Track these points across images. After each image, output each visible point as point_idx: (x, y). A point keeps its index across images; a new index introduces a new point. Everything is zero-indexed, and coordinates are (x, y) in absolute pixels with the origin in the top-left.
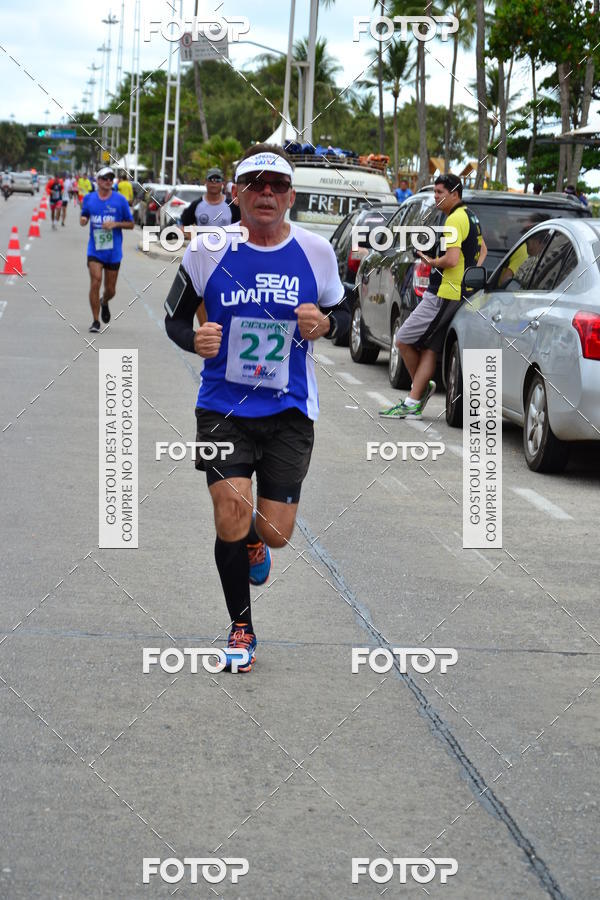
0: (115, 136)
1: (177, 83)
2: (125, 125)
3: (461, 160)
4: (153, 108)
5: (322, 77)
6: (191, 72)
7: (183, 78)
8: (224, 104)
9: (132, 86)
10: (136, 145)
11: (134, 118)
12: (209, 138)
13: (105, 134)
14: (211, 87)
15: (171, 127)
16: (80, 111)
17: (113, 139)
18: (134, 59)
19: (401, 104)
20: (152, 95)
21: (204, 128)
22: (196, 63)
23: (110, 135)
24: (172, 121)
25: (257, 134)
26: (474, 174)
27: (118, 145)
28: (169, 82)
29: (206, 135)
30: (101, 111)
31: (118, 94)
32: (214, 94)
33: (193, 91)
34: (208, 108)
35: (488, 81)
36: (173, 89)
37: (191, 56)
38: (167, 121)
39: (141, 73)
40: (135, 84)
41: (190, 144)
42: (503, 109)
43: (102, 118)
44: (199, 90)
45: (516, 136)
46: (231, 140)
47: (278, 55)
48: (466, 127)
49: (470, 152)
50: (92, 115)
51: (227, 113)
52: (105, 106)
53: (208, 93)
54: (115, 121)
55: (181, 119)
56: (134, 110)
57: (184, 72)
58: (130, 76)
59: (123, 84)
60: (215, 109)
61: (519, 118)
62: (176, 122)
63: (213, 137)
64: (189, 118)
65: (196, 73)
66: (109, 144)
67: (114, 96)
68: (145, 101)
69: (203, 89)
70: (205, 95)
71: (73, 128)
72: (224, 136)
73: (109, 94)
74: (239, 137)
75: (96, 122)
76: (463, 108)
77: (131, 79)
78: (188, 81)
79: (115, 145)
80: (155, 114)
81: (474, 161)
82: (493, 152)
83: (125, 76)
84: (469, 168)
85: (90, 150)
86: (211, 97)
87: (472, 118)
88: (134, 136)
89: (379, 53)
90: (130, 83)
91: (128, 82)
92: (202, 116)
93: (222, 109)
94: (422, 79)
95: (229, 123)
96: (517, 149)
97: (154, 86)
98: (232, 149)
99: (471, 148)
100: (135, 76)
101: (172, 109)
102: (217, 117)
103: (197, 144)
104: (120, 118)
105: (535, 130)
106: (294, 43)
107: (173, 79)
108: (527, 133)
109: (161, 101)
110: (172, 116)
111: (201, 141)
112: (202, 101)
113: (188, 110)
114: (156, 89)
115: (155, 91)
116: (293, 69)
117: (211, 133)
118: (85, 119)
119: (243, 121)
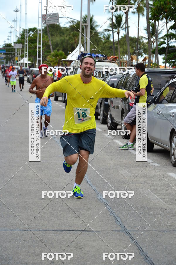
0: (20, 51)
1: (41, 32)
2: (23, 47)
3: (142, 56)
4: (33, 41)
5: (92, 28)
6: (46, 28)
7: (43, 30)
8: (58, 39)
9: (25, 34)
10: (27, 54)
11: (26, 45)
12: (53, 51)
13: (16, 51)
14: (53, 33)
15: (40, 48)
16: (7, 43)
17: (19, 52)
18: (25, 24)
19: (120, 37)
20: (32, 36)
21: (51, 47)
22: (47, 25)
23: (18, 51)
24: (40, 45)
25: (70, 49)
26: (147, 61)
27: (21, 55)
28: (38, 32)
29: (52, 50)
30: (14, 43)
31: (20, 37)
32: (54, 35)
33: (47, 35)
34: (52, 40)
35: (151, 27)
36: (40, 34)
37: (46, 23)
38: (38, 46)
39: (28, 29)
40: (26, 33)
41: (46, 54)
42: (157, 37)
43: (15, 45)
44: (49, 34)
45: (161, 47)
46: (61, 51)
47: (76, 21)
48: (144, 44)
49: (145, 53)
50: (11, 44)
51: (59, 42)
52: (15, 41)
53: (52, 35)
54: (19, 46)
55: (43, 45)
56: (26, 42)
57: (43, 28)
58: (24, 30)
59: (22, 33)
60: (54, 41)
61: (162, 40)
62: (41, 46)
63: (54, 51)
64: (46, 44)
65: (48, 28)
66: (18, 54)
67: (19, 37)
68: (30, 38)
69: (50, 34)
70: (51, 36)
71: (5, 49)
72: (58, 50)
73: (17, 37)
74: (63, 50)
75: (13, 47)
76: (142, 37)
77: (24, 31)
78: (45, 31)
79: (20, 55)
80: (34, 43)
81: (147, 56)
82: (154, 52)
83: (22, 30)
84: (145, 59)
85: (11, 57)
86: (53, 36)
87: (146, 41)
88: (26, 51)
89: (112, 19)
90: (24, 32)
91: (23, 32)
92: (50, 43)
93: (57, 41)
94: (127, 27)
95: (60, 45)
96: (162, 51)
97: (33, 33)
98: (61, 55)
99: (146, 51)
100: (26, 30)
101: (40, 41)
102: (55, 43)
103: (49, 53)
104: (21, 45)
105: (168, 44)
106: (82, 17)
107: (40, 31)
108: (165, 46)
109: (35, 38)
110: (40, 44)
111: (50, 52)
112: (50, 38)
113: (45, 41)
114: (34, 34)
115: (33, 35)
116: (82, 26)
117: (54, 49)
118: (9, 45)
119: (65, 45)
